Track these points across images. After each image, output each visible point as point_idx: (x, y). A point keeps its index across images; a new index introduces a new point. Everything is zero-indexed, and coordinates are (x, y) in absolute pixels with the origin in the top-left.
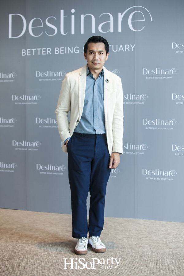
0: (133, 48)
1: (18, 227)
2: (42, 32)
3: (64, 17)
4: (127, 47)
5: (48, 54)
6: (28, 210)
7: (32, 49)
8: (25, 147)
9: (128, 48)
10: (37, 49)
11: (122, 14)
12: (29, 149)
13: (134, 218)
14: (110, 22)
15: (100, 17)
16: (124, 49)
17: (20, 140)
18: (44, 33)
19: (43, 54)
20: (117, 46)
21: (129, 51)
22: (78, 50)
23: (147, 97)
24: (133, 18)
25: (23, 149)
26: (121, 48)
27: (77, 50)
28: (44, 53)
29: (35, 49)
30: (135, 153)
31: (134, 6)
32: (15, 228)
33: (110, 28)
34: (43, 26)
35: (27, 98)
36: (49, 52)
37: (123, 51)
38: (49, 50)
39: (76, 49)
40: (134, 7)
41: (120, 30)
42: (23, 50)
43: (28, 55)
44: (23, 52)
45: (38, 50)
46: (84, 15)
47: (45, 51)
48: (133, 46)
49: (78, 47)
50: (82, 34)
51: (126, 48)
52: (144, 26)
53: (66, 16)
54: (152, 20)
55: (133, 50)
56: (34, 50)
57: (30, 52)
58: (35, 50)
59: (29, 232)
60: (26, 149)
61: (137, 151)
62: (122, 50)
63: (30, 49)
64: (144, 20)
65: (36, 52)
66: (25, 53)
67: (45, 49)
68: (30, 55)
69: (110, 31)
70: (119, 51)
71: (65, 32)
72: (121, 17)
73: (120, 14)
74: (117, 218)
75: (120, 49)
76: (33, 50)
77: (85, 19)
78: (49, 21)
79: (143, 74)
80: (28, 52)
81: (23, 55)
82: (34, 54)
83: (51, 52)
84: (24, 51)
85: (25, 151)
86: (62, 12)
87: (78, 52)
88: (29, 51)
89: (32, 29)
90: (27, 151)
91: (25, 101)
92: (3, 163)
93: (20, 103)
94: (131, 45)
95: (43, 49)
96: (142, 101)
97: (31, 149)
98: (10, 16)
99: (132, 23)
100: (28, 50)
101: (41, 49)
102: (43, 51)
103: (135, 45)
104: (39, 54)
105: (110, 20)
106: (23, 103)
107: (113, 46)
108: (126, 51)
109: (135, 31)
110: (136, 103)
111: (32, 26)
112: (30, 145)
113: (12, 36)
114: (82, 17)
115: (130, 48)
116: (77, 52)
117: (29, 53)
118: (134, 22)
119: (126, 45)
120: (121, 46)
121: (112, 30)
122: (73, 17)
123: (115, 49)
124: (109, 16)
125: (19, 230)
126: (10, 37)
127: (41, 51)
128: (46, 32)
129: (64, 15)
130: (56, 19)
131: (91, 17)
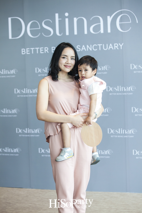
0: (121, 46)
1: (30, 206)
2: (40, 34)
4: (116, 45)
5: (45, 52)
6: (32, 188)
7: (31, 49)
8: (28, 134)
9: (117, 47)
10: (36, 48)
11: (110, 17)
12: (31, 136)
13: (127, 191)
14: (100, 24)
15: (91, 19)
16: (113, 47)
17: (23, 128)
18: (41, 34)
19: (41, 53)
20: (107, 45)
21: (118, 49)
23: (135, 88)
24: (121, 20)
25: (26, 136)
26: (111, 47)
28: (42, 51)
29: (34, 48)
30: (126, 136)
31: (121, 9)
32: (28, 206)
33: (100, 29)
34: (40, 28)
35: (28, 91)
36: (47, 50)
37: (113, 49)
38: (46, 49)
40: (121, 11)
41: (109, 31)
42: (22, 49)
43: (27, 53)
44: (22, 51)
45: (36, 49)
47: (43, 50)
48: (121, 45)
50: (76, 35)
51: (115, 47)
52: (131, 28)
53: (61, 19)
54: (137, 22)
55: (121, 48)
56: (32, 49)
57: (29, 51)
58: (34, 50)
59: (41, 211)
60: (29, 136)
61: (128, 135)
62: (112, 48)
63: (29, 49)
64: (131, 22)
65: (35, 50)
66: (25, 51)
67: (43, 48)
68: (29, 53)
69: (100, 32)
70: (109, 49)
71: (60, 33)
72: (109, 19)
73: (108, 17)
74: (112, 193)
75: (110, 47)
76: (31, 50)
77: (78, 21)
78: (45, 24)
79: (131, 68)
80: (27, 51)
81: (22, 54)
82: (33, 53)
83: (48, 51)
84: (23, 50)
85: (28, 137)
86: (57, 15)
88: (28, 50)
90: (30, 137)
91: (26, 94)
92: (8, 148)
93: (22, 96)
94: (119, 44)
95: (41, 48)
96: (131, 91)
97: (33, 136)
98: (10, 19)
99: (120, 24)
100: (27, 49)
101: (39, 48)
102: (41, 50)
103: (123, 44)
104: (37, 52)
105: (100, 22)
106: (24, 96)
107: (103, 45)
108: (115, 49)
109: (122, 32)
110: (125, 94)
111: (31, 28)
112: (33, 132)
113: (12, 37)
114: (75, 20)
115: (119, 47)
117: (28, 52)
118: (122, 24)
119: (115, 44)
120: (111, 45)
121: (102, 31)
122: (67, 20)
123: (105, 48)
124: (99, 19)
125: (33, 209)
126: (10, 37)
127: (39, 50)
128: (43, 34)
129: (59, 18)
130: (51, 22)
131: (83, 20)
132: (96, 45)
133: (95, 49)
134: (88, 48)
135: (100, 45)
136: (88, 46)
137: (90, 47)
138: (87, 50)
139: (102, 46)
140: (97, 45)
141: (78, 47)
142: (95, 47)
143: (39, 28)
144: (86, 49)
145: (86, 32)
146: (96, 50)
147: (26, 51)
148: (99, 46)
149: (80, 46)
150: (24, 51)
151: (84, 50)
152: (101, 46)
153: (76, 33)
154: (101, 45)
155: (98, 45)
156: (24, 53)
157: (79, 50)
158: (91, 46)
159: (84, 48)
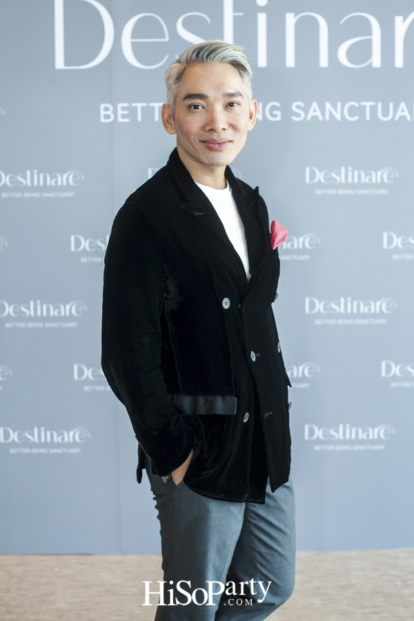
2: (166, 57)
3: (235, 18)
7: (134, 105)
10: (151, 104)
11: (404, 20)
15: (342, 22)
16: (411, 113)
20: (391, 105)
22: (278, 113)
26: (403, 111)
27: (275, 112)
29: (144, 105)
33: (369, 55)
34: (167, 39)
37: (409, 118)
39: (273, 108)
41: (399, 62)
42: (103, 106)
43: (120, 120)
44: (103, 113)
45: (153, 108)
46: (296, 16)
49: (278, 104)
50: (290, 69)
53: (241, 14)
56: (139, 105)
57: (126, 112)
58: (142, 108)
62: (405, 117)
63: (126, 105)
68: (127, 120)
69: (371, 64)
70: (397, 118)
73: (399, 19)
75: (399, 113)
76: (136, 108)
77: (299, 26)
78: (186, 26)
80: (120, 112)
81: (103, 120)
82: (139, 119)
84: (106, 109)
87: (279, 118)
88: (123, 109)
89: (134, 45)
100: (120, 105)
104: (157, 118)
105: (370, 33)
107: (380, 105)
111: (134, 35)
113: (66, 64)
114: (291, 20)
116: (275, 116)
117: (123, 116)
120: (403, 105)
121: (376, 61)
122: (262, 18)
123: (385, 114)
124: (368, 22)
126: (60, 63)
129: (235, 10)
130: (209, 20)
131: (316, 21)
132: (356, 104)
133: (351, 115)
134: (330, 112)
135: (368, 104)
136: (328, 106)
137: (336, 110)
138: (327, 117)
139: (374, 109)
140: (359, 103)
141: (298, 107)
142: (352, 111)
143: (164, 37)
144: (323, 113)
145: (324, 62)
146: (356, 118)
147: (115, 112)
148: (365, 107)
149: (301, 104)
150: (110, 113)
151: (315, 118)
152: (371, 107)
153: (290, 61)
154: (373, 103)
155: (363, 103)
156: (107, 117)
157: (298, 115)
158: (339, 105)
159: (315, 111)
